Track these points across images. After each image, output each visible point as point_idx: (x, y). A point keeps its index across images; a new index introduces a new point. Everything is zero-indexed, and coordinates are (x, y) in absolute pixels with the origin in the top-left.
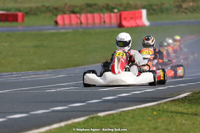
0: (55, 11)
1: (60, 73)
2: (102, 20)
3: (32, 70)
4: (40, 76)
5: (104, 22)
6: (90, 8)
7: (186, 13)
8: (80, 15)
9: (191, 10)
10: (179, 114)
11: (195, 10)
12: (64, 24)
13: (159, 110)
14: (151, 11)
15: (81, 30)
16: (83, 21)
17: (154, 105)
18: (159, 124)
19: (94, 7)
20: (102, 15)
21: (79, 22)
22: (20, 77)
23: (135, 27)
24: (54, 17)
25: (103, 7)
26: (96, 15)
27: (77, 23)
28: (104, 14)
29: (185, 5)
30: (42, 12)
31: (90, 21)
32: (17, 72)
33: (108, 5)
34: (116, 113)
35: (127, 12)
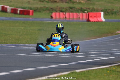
0: (51, 10)
5: (79, 18)
6: (72, 9)
8: (66, 13)
12: (56, 18)
13: (111, 70)
14: (106, 13)
15: (65, 22)
16: (67, 16)
17: (107, 67)
18: (111, 78)
19: (74, 9)
20: (78, 14)
21: (65, 17)
22: (30, 47)
23: (97, 21)
24: (50, 13)
25: (79, 9)
26: (74, 14)
27: (64, 17)
30: (44, 10)
31: (71, 17)
32: (28, 44)
33: (81, 8)
34: (86, 71)
35: (92, 13)
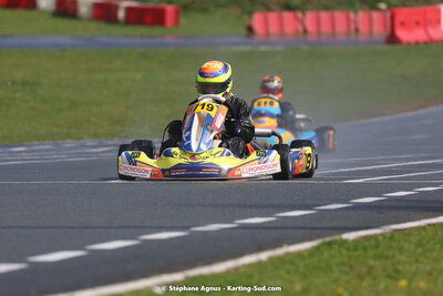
0: (247, 4)
2: (353, 27)
5: (357, 30)
8: (304, 13)
12: (267, 34)
15: (303, 47)
16: (310, 26)
20: (352, 15)
21: (301, 29)
23: (426, 43)
24: (245, 19)
26: (339, 15)
27: (297, 29)
28: (356, 12)
30: (220, 6)
31: (325, 28)
34: (383, 235)
35: (406, 10)
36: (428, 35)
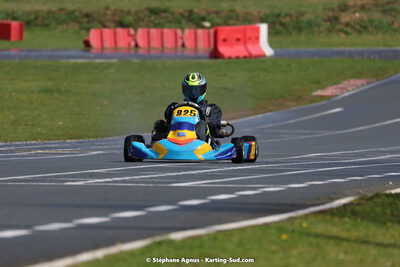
0: (85, 20)
1: (94, 147)
2: (180, 43)
3: (35, 139)
4: (53, 151)
5: (183, 46)
6: (156, 16)
7: (346, 33)
8: (136, 31)
9: (358, 27)
10: (332, 242)
11: (365, 28)
12: (103, 48)
13: (293, 231)
14: (278, 27)
15: (135, 61)
16: (141, 42)
17: (282, 221)
18: (293, 261)
19: (164, 15)
20: (179, 32)
21: (133, 44)
22: (13, 151)
23: (245, 57)
24: (83, 32)
25: (182, 15)
26: (166, 30)
27: (129, 44)
28: (183, 30)
29: (345, 18)
30: (60, 22)
31: (155, 43)
32: (6, 141)
33: (191, 12)
34: (208, 235)
35: (228, 28)
36: (248, 51)
